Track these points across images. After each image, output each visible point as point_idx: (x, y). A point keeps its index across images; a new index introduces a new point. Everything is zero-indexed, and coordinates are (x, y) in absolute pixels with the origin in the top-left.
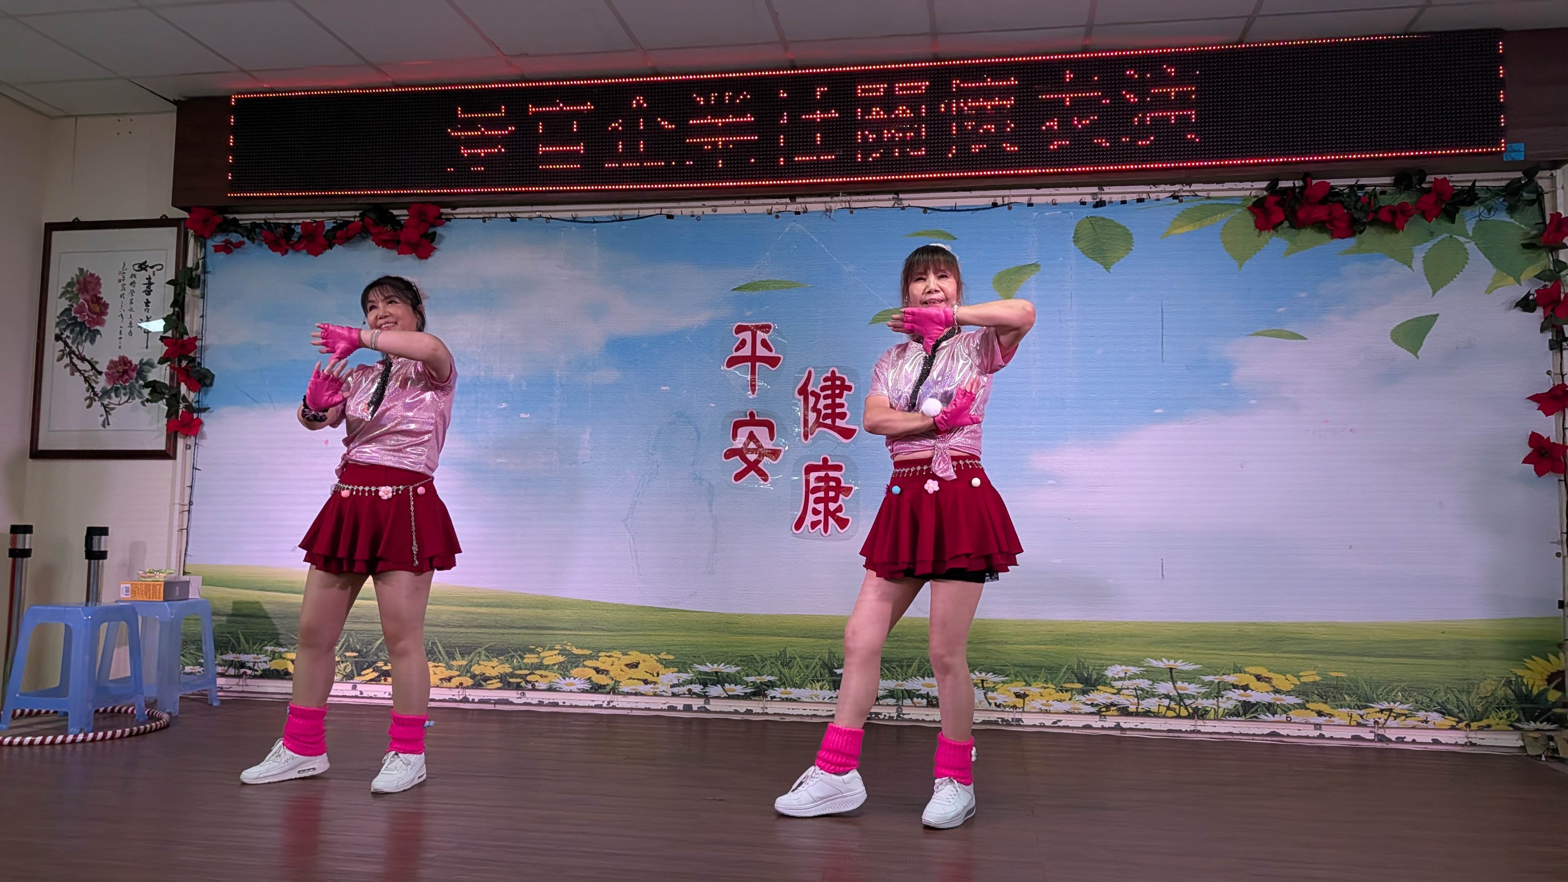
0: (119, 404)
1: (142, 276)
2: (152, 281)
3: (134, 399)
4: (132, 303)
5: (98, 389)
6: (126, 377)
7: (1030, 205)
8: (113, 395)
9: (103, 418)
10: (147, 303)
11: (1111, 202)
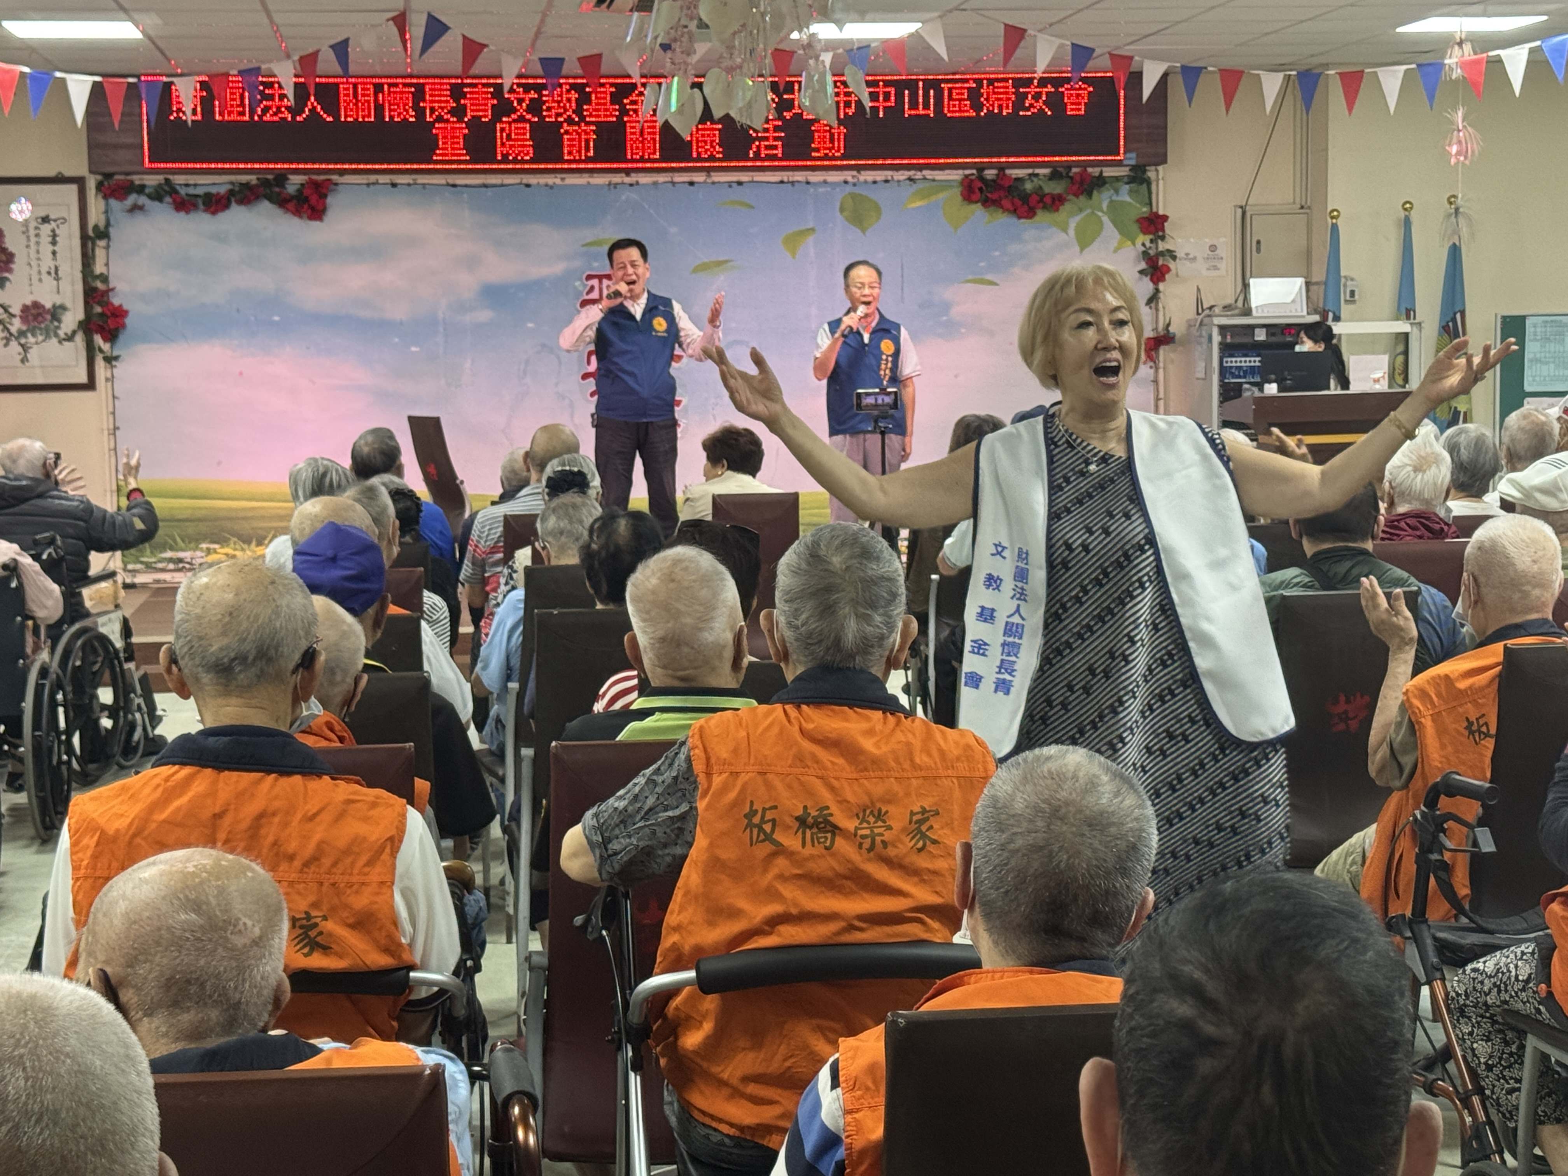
0: (37, 343)
1: (46, 229)
2: (57, 232)
3: (50, 338)
4: (38, 252)
5: (14, 330)
6: (40, 319)
7: (808, 183)
8: (29, 335)
9: (20, 357)
10: (54, 253)
11: (866, 182)
